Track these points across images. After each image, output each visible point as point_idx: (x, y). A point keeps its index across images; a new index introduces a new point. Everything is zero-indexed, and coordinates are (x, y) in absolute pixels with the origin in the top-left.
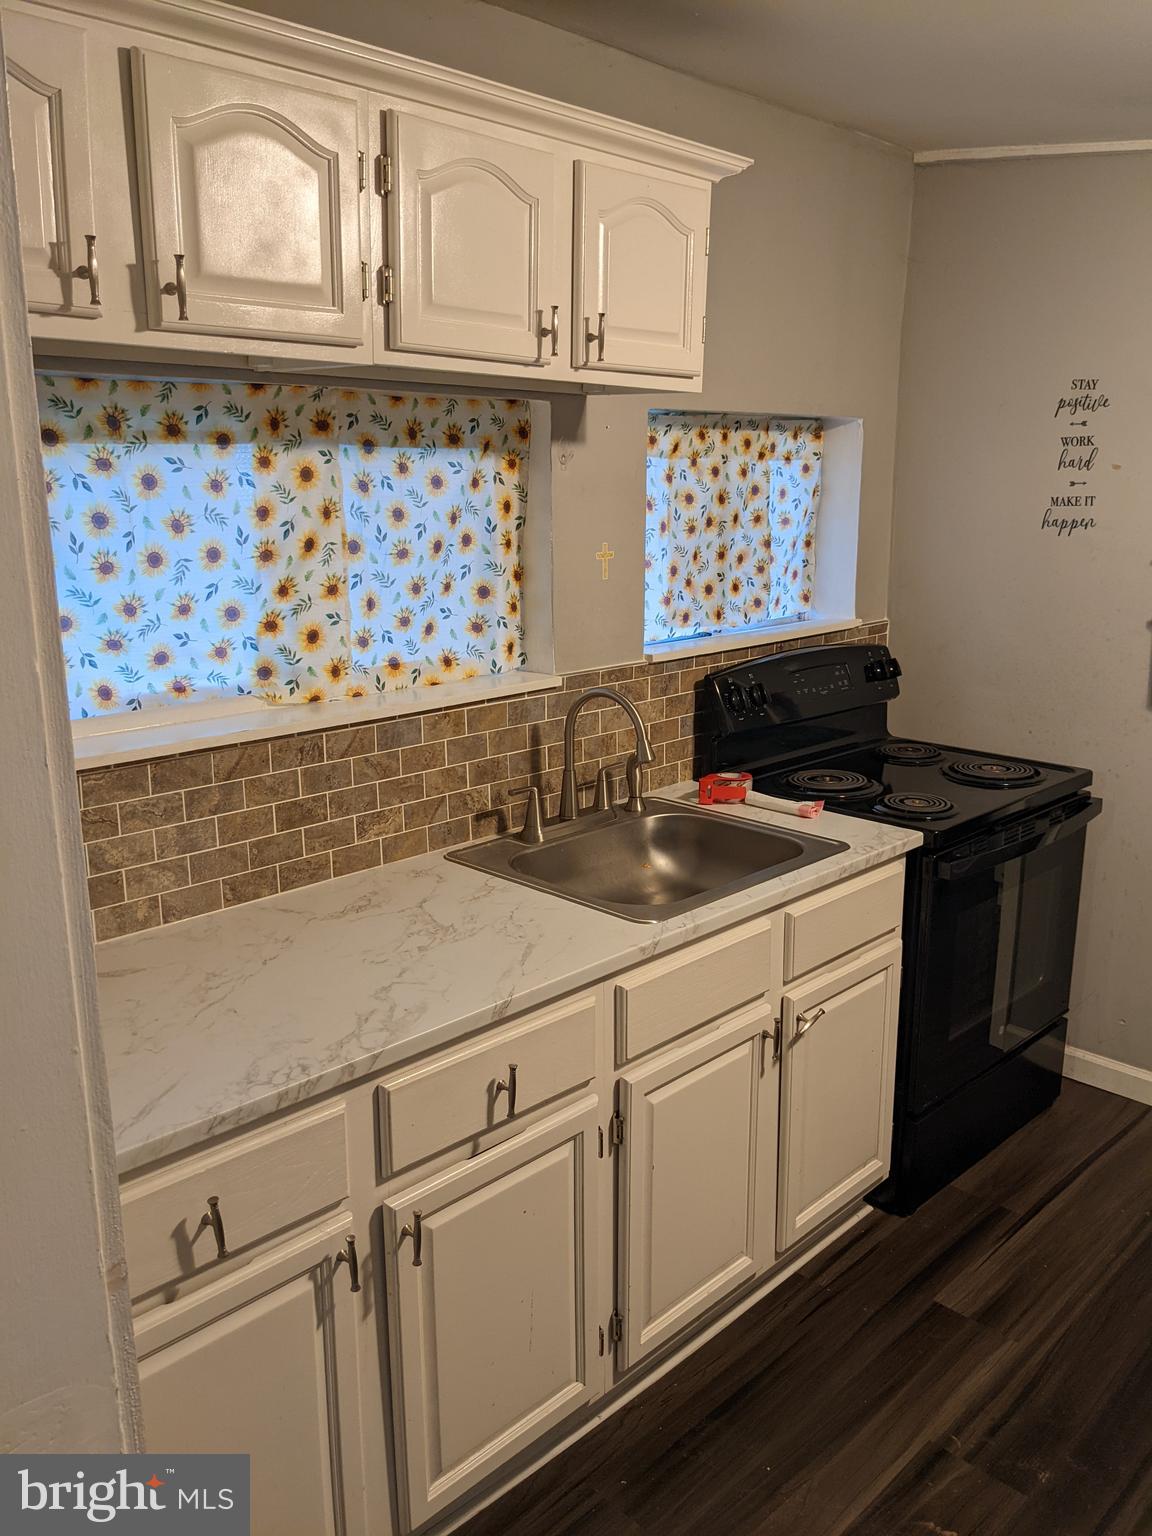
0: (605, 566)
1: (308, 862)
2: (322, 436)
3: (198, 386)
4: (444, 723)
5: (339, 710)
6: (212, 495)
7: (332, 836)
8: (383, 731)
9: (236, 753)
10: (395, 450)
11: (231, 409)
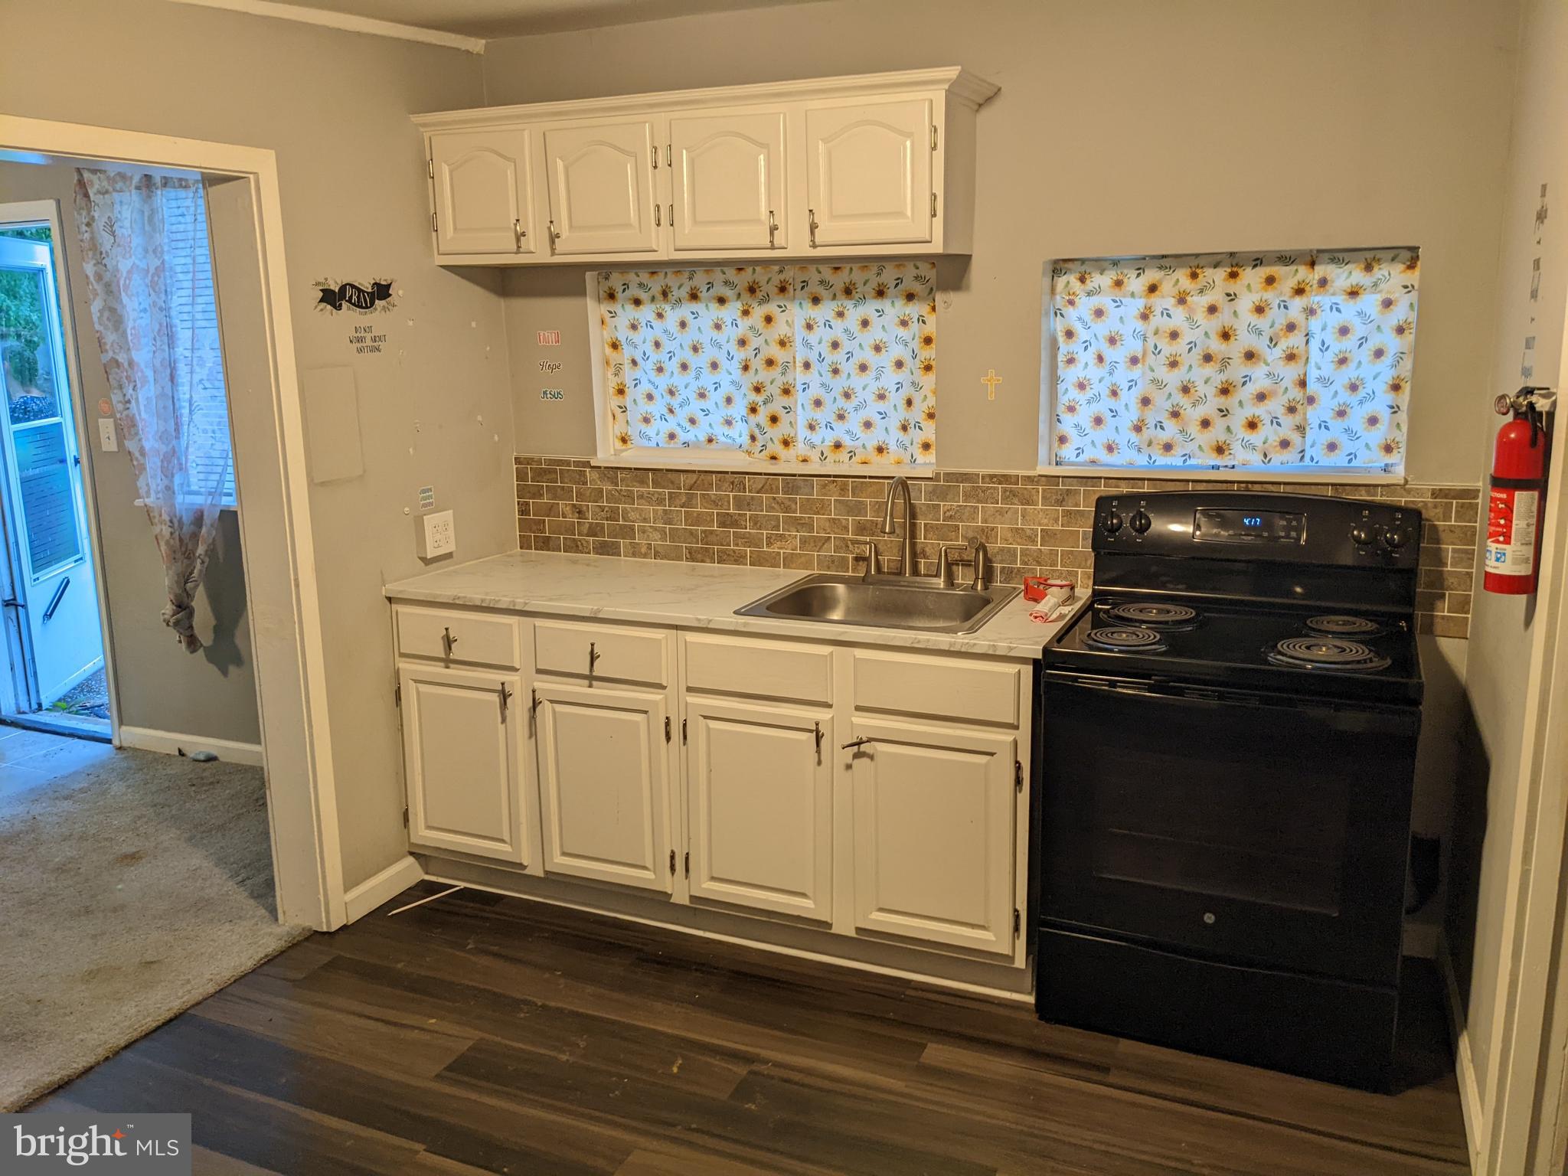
0: (991, 388)
1: (734, 551)
2: (781, 295)
3: (707, 271)
4: (832, 486)
5: (789, 464)
6: (716, 332)
7: (750, 541)
8: (786, 484)
9: (695, 476)
10: (835, 302)
11: (726, 283)
